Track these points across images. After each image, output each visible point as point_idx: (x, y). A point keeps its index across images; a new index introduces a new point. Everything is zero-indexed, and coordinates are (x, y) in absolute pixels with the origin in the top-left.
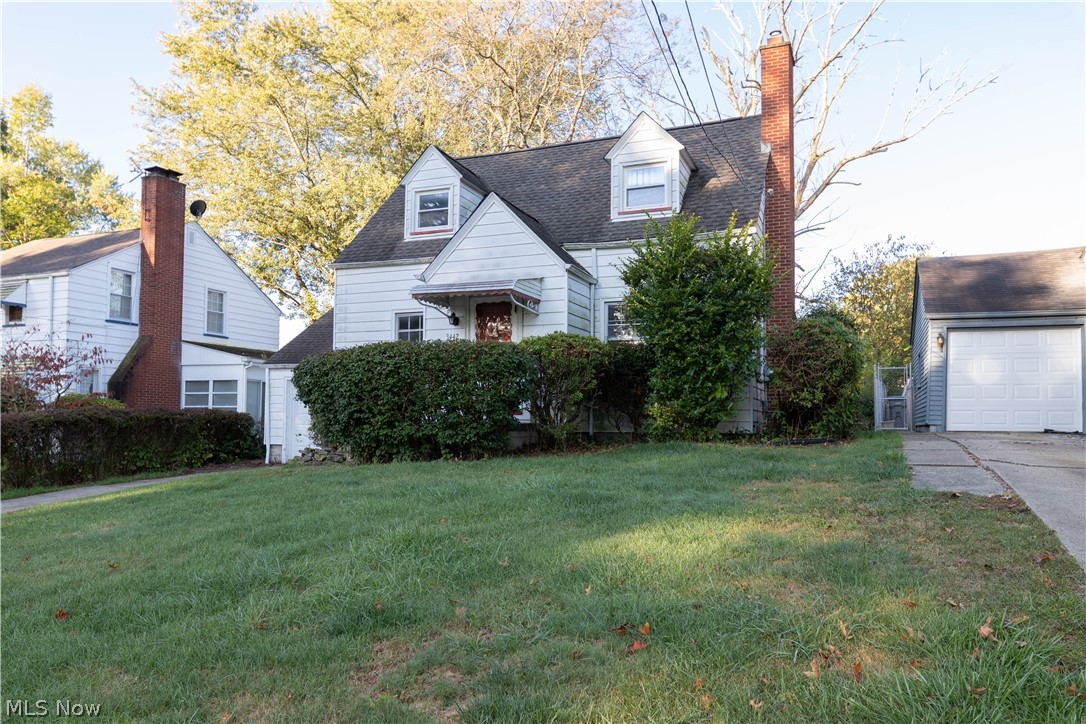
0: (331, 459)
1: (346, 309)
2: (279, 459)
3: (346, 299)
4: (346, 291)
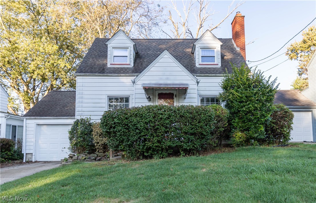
0: (89, 158)
1: (82, 93)
2: (30, 160)
3: (82, 89)
4: (82, 85)
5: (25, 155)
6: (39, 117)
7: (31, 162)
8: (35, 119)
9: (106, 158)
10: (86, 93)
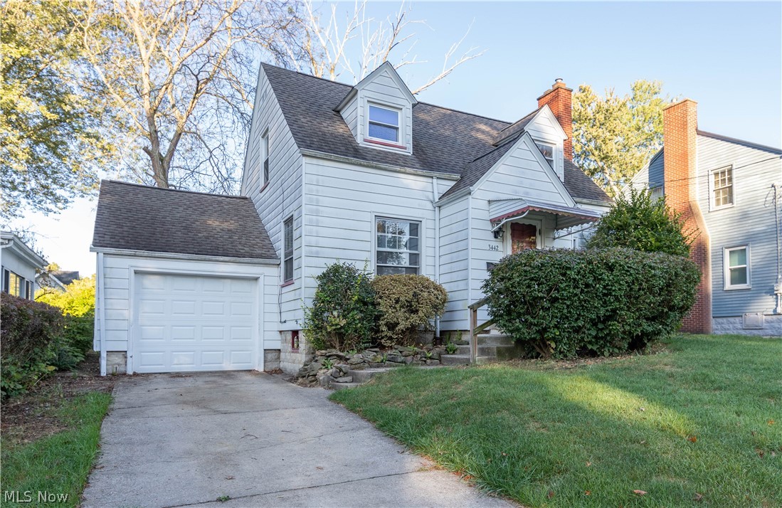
1: (318, 201)
2: (121, 369)
3: (317, 191)
4: (318, 181)
5: (104, 355)
6: (146, 253)
7: (125, 374)
8: (135, 256)
9: (424, 359)
10: (325, 201)
